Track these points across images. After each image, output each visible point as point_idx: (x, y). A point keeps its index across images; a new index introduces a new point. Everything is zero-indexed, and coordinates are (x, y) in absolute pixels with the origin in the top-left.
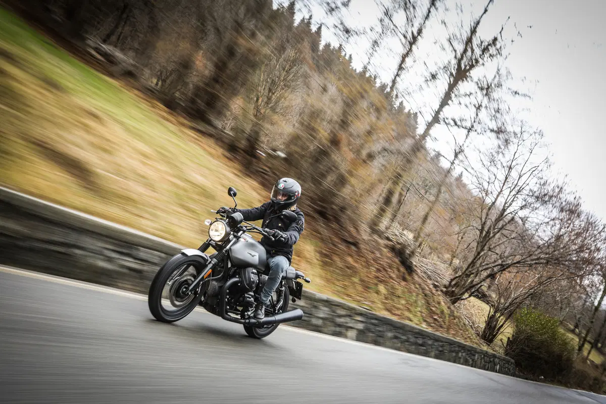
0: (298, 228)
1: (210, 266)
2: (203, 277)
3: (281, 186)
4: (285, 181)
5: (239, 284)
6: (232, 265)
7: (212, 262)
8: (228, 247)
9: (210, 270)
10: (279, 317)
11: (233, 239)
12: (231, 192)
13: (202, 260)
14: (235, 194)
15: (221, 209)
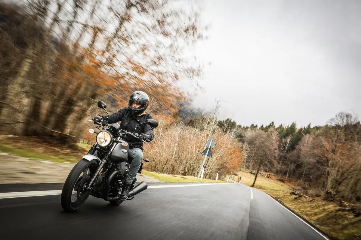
1: (102, 165)
2: (98, 175)
3: (136, 97)
4: (138, 94)
5: (118, 175)
6: (111, 161)
7: (103, 162)
8: (112, 150)
9: (102, 169)
10: (135, 190)
11: (115, 144)
12: (103, 105)
13: (96, 162)
14: (105, 107)
15: (96, 119)
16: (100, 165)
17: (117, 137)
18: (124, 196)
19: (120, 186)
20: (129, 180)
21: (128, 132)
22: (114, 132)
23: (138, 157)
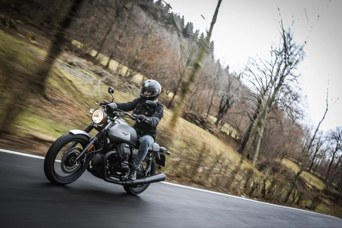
0: (159, 115)
1: (92, 142)
2: (87, 150)
3: (147, 85)
4: (149, 82)
5: (116, 155)
6: (111, 142)
7: (94, 139)
8: (106, 128)
9: (93, 145)
10: (148, 179)
13: (86, 138)
15: (103, 102)
16: (90, 142)
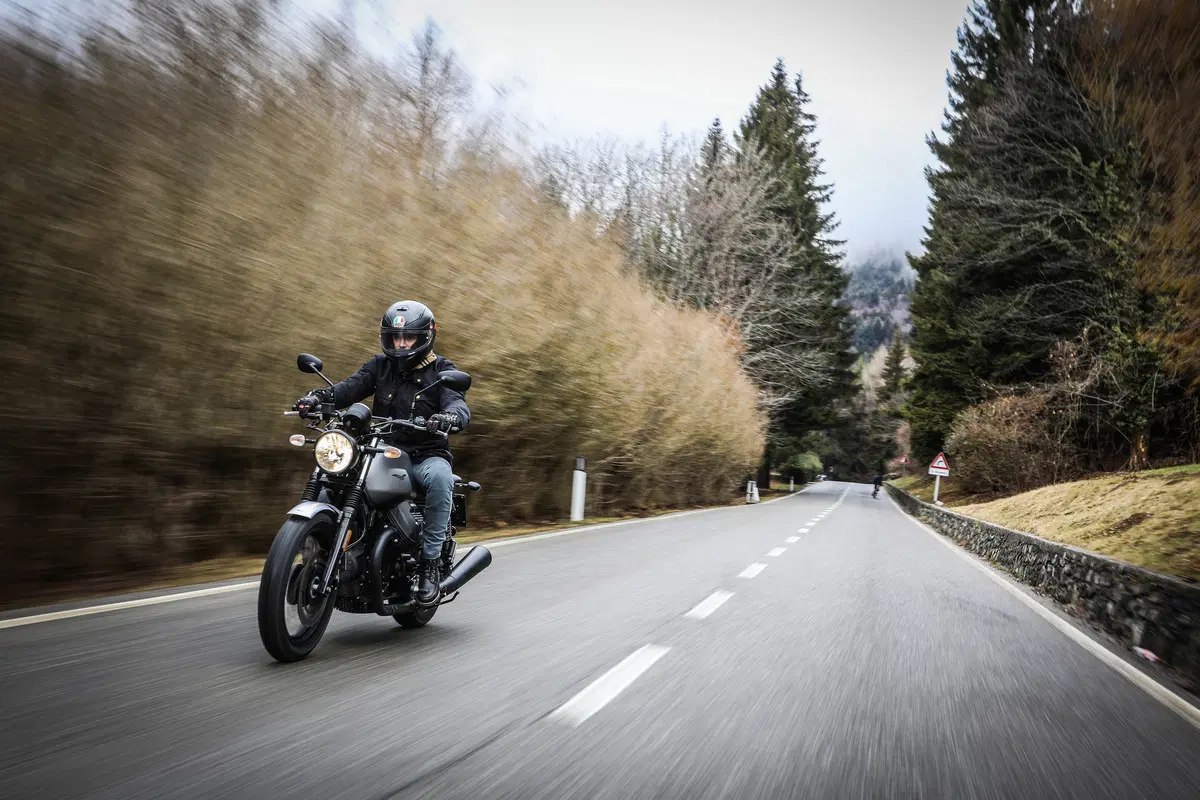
1: (345, 524)
2: (341, 550)
3: (399, 321)
4: (402, 310)
5: (396, 540)
6: (370, 509)
7: (347, 515)
8: (362, 477)
9: (349, 532)
10: (456, 574)
11: (367, 458)
12: (312, 364)
13: (327, 518)
14: (319, 367)
15: (302, 406)
16: (340, 524)
17: (369, 440)
18: (429, 592)
19: (410, 569)
20: (430, 547)
21: (397, 421)
22: (357, 430)
23: (438, 480)
